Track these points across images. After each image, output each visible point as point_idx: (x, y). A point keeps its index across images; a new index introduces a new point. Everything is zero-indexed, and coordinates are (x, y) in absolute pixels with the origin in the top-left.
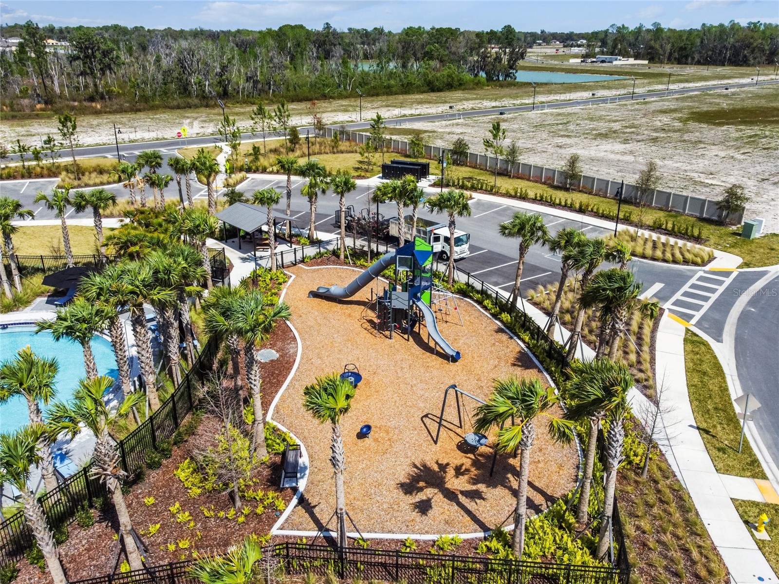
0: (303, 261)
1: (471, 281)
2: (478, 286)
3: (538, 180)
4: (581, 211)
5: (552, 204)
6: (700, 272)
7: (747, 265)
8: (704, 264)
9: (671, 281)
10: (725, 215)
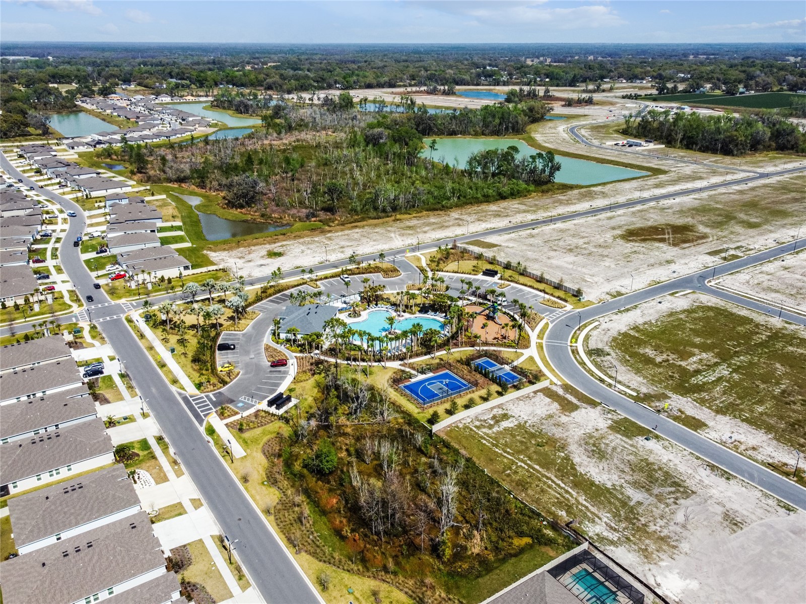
0: (468, 305)
2: (507, 312)
3: (533, 278)
5: (534, 288)
6: (560, 310)
7: (573, 309)
8: (562, 308)
9: (551, 312)
10: (578, 294)
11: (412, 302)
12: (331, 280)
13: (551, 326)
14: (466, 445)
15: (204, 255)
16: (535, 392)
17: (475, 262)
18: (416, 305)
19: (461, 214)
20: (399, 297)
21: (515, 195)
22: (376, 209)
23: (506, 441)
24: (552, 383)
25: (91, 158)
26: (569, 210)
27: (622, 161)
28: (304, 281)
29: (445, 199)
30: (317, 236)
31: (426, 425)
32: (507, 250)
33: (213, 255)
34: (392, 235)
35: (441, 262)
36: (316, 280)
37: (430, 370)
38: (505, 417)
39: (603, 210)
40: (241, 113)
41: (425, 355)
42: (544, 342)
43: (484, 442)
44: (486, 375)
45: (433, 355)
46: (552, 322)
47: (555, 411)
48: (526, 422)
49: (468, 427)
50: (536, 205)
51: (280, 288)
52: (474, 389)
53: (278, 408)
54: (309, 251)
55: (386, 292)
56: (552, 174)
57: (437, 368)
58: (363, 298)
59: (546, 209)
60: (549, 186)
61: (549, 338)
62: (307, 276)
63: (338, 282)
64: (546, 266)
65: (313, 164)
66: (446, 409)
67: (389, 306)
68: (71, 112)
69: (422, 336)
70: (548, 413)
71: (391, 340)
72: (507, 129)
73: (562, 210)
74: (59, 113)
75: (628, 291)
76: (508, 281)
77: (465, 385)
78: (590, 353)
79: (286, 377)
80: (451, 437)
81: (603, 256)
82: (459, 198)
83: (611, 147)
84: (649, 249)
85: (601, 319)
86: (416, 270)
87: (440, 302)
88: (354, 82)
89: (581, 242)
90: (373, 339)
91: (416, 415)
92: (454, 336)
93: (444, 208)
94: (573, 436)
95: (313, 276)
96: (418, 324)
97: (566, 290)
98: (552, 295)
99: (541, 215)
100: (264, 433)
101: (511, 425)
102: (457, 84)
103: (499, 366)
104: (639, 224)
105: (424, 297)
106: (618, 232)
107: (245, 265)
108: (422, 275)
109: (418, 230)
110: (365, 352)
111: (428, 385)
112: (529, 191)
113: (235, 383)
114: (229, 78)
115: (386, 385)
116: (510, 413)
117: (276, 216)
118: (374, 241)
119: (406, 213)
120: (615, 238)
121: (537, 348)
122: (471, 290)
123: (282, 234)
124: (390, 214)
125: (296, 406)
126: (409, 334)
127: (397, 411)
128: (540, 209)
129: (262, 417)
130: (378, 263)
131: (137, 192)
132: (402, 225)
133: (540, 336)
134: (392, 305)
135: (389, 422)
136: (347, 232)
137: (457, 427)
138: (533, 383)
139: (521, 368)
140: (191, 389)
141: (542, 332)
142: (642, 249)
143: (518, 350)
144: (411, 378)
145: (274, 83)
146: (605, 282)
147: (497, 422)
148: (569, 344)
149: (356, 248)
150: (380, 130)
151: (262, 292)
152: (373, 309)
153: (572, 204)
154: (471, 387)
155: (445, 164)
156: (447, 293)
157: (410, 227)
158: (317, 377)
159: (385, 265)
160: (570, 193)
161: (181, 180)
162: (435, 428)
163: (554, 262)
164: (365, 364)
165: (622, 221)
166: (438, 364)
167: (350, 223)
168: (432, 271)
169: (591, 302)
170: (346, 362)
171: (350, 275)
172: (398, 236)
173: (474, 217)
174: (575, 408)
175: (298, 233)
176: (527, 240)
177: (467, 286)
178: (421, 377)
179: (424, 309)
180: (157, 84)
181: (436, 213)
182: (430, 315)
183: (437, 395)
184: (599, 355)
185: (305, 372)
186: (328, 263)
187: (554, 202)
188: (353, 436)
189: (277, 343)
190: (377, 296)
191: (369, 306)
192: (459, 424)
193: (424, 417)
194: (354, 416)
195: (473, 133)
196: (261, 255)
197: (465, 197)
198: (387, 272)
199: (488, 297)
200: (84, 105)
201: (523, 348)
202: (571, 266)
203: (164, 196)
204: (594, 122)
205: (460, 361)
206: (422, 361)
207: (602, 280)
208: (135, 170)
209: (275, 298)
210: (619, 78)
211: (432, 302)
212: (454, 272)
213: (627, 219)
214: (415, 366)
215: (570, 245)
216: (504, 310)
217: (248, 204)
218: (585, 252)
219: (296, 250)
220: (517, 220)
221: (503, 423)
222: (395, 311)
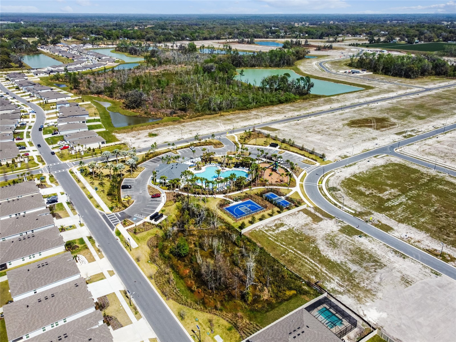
0: (261, 163)
2: (283, 167)
4: (302, 155)
5: (298, 153)
6: (313, 166)
7: (320, 165)
8: (314, 164)
9: (308, 167)
10: (323, 157)
11: (230, 162)
12: (184, 149)
13: (307, 174)
14: (260, 240)
15: (113, 136)
16: (299, 211)
17: (265, 139)
18: (232, 163)
19: (258, 112)
20: (223, 159)
21: (288, 101)
22: (210, 109)
23: (282, 238)
24: (308, 206)
25: (47, 80)
26: (318, 109)
27: (348, 81)
28: (170, 150)
29: (249, 103)
30: (176, 124)
31: (239, 230)
32: (283, 132)
33: (118, 136)
34: (219, 124)
35: (246, 139)
36: (176, 150)
37: (240, 199)
38: (282, 225)
39: (337, 109)
40: (133, 54)
41: (238, 191)
42: (304, 183)
43: (270, 239)
44: (271, 202)
45: (242, 191)
46: (308, 172)
47: (309, 221)
48: (293, 228)
49: (261, 231)
50: (300, 107)
51: (156, 154)
52: (265, 209)
53: (156, 220)
54: (172, 133)
55: (216, 156)
56: (309, 89)
57: (244, 198)
58: (202, 160)
59: (305, 108)
60: (307, 96)
61: (307, 181)
62: (171, 147)
63: (188, 150)
64: (305, 141)
65: (174, 83)
66: (249, 221)
67: (217, 164)
68: (35, 54)
69: (235, 180)
70: (306, 222)
71: (219, 182)
72: (284, 63)
74: (28, 54)
75: (351, 155)
76: (284, 149)
77: (260, 208)
78: (330, 189)
79: (160, 203)
80: (252, 236)
81: (337, 135)
82: (256, 103)
83: (342, 74)
84: (362, 131)
85: (335, 171)
86: (232, 144)
87: (246, 161)
88: (197, 37)
89: (325, 127)
90: (208, 182)
91: (232, 225)
92: (254, 181)
93: (248, 109)
94: (319, 235)
95: (175, 147)
96: (234, 174)
97: (316, 155)
98: (308, 157)
99: (303, 112)
100: (148, 234)
101: (285, 229)
102: (255, 38)
103: (279, 197)
104: (358, 117)
105: (237, 159)
106: (346, 122)
107: (136, 141)
108: (236, 147)
109: (234, 121)
110: (204, 189)
111: (239, 207)
112: (296, 99)
113: (132, 207)
114: (125, 34)
115: (216, 207)
116: (284, 223)
117: (153, 113)
118: (209, 127)
119: (226, 112)
120: (344, 125)
121: (300, 187)
122: (263, 155)
123: (156, 124)
124: (217, 112)
125: (166, 220)
126: (228, 179)
127: (222, 222)
128: (302, 109)
129: (147, 226)
130: (211, 140)
131: (74, 100)
132: (224, 118)
133: (302, 180)
134: (219, 163)
135: (217, 228)
136: (193, 122)
137: (255, 230)
138: (297, 206)
139: (291, 198)
140: (107, 211)
141: (303, 178)
142: (359, 131)
143: (289, 188)
144: (229, 204)
145: (151, 37)
146: (338, 150)
147: (277, 228)
148: (318, 184)
149: (198, 132)
150: (211, 64)
151: (146, 156)
152: (208, 165)
153: (320, 106)
154: (263, 209)
156: (250, 156)
157: (229, 120)
158: (177, 203)
159: (214, 141)
160: (319, 100)
161: (99, 93)
162: (243, 231)
163: (310, 139)
164: (204, 196)
165: (348, 115)
166: (245, 196)
167: (195, 117)
168: (241, 144)
169: (330, 161)
170: (193, 195)
171: (195, 146)
172: (222, 125)
173: (265, 114)
174: (321, 220)
175: (165, 123)
176: (295, 127)
177: (261, 153)
178: (235, 203)
179: (237, 166)
180: (84, 38)
181: (244, 111)
182: (240, 169)
183: (244, 213)
184: (334, 191)
185: (170, 201)
186: (183, 140)
187: (310, 105)
188: (197, 236)
189: (155, 184)
190: (210, 158)
191: (206, 164)
193: (237, 225)
194: (198, 225)
195: (264, 66)
196: (145, 135)
197: (260, 102)
198: (216, 145)
199: (273, 159)
200: (42, 50)
201: (292, 187)
202: (319, 141)
203: (90, 102)
204: (333, 59)
205: (257, 194)
206: (236, 194)
207: (336, 149)
208: (73, 87)
209: (153, 160)
210: (347, 34)
211: (241, 162)
212: (253, 145)
213: (350, 114)
214: (232, 197)
215: (318, 129)
216: (281, 166)
217: (137, 106)
218: (327, 133)
219: (164, 133)
220: (289, 115)
221: (281, 228)
222: (221, 167)
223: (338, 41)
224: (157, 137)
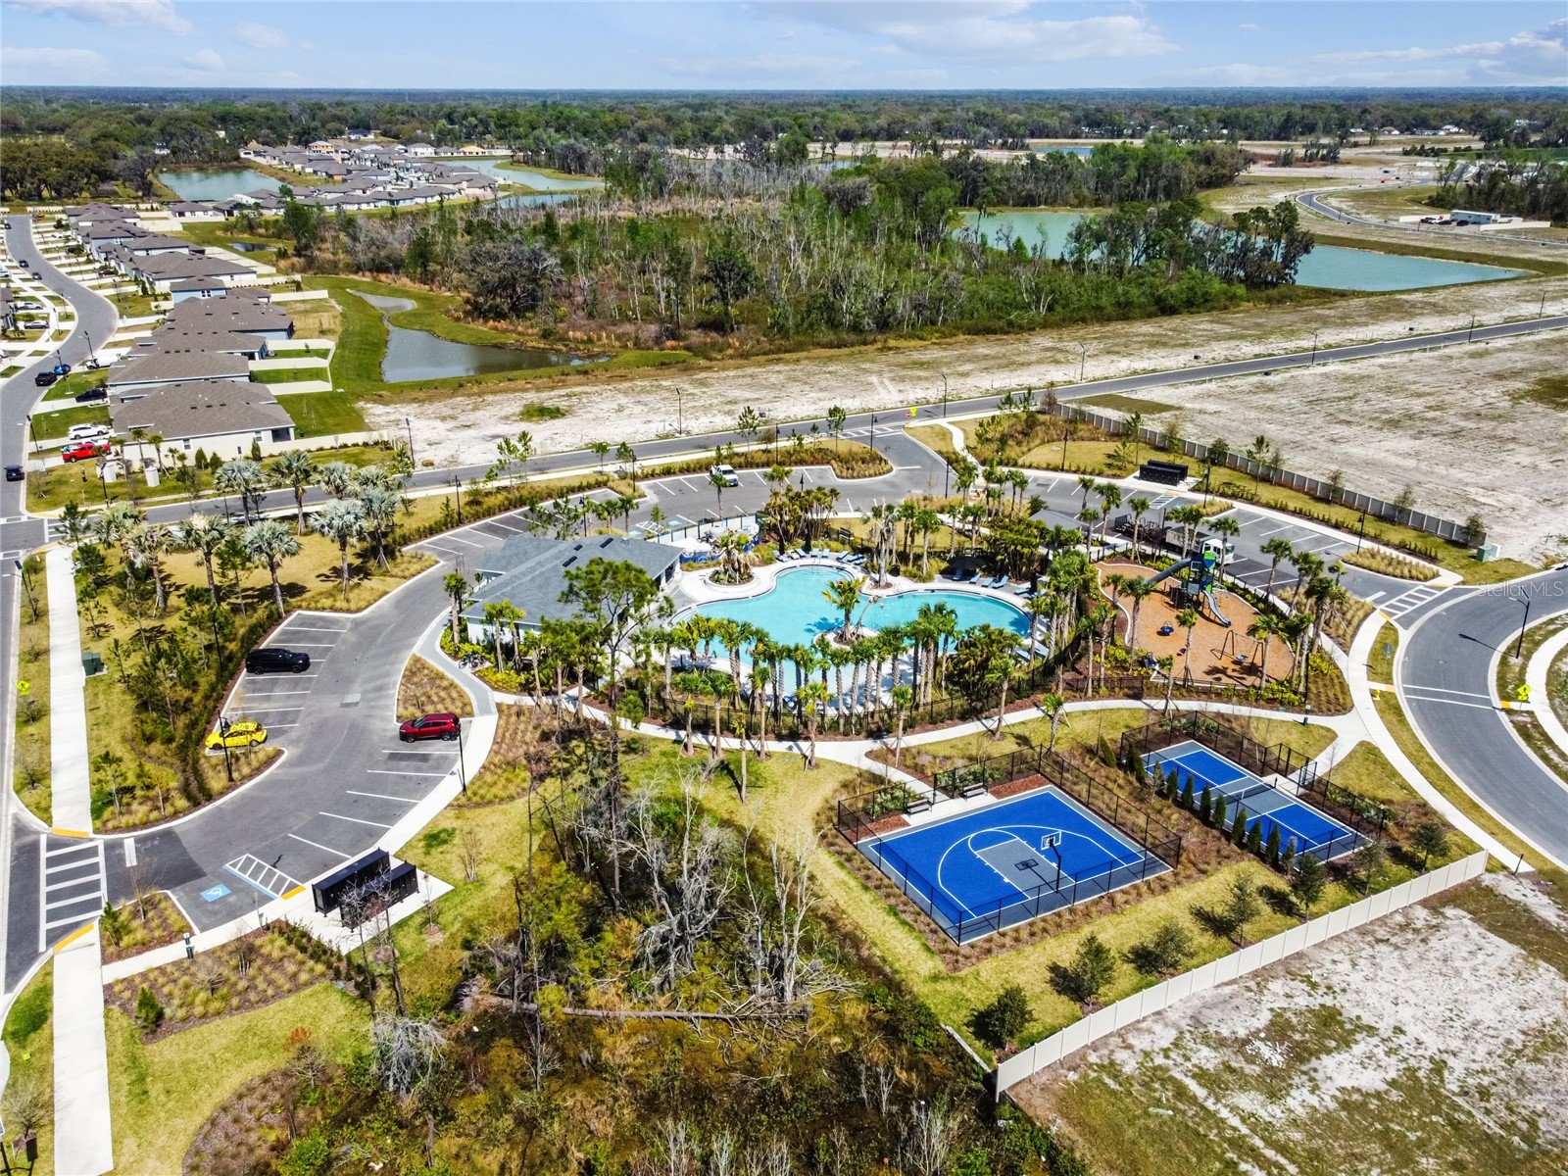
0: (1102, 559)
1: (1237, 581)
2: (1241, 585)
3: (1300, 490)
4: (1337, 526)
5: (1310, 518)
6: (1421, 586)
7: (1463, 583)
8: (1426, 579)
9: (1393, 591)
10: (1469, 539)
11: (921, 543)
12: (681, 477)
13: (1405, 636)
15: (354, 410)
16: (1436, 904)
17: (1112, 446)
18: (939, 555)
19: (1060, 339)
20: (880, 524)
21: (1198, 306)
22: (834, 324)
24: (1494, 867)
25: (212, 232)
26: (1353, 337)
27: (1453, 248)
28: (600, 479)
29: (1016, 308)
30: (669, 377)
31: (972, 1047)
32: (1199, 418)
33: (375, 412)
34: (874, 379)
35: (1011, 442)
36: (635, 477)
37: (982, 780)
38: (1331, 1028)
39: (1450, 338)
40: (570, 172)
41: (965, 716)
42: (1398, 688)
44: (1207, 815)
45: (992, 724)
46: (1407, 622)
48: (1439, 1067)
49: (1160, 1075)
50: (1259, 325)
51: (525, 493)
52: (1166, 872)
53: (352, 920)
54: (638, 409)
55: (841, 514)
56: (1289, 260)
57: (1010, 776)
58: (767, 530)
59: (1291, 334)
60: (1284, 289)
61: (1415, 676)
62: (611, 468)
63: (699, 483)
64: (1332, 460)
66: (1054, 968)
67: (845, 552)
69: (951, 651)
70: (1532, 1018)
71: (839, 659)
72: (1152, 194)
73: (1329, 337)
74: (200, 169)
76: (1223, 495)
77: (1129, 856)
79: (437, 781)
80: (1091, 1132)
81: (1503, 440)
82: (1050, 308)
83: (1415, 227)
86: (935, 461)
87: (1013, 542)
88: (815, 128)
89: (1417, 405)
90: (773, 655)
91: (921, 989)
92: (1069, 656)
93: (1013, 328)
95: (628, 467)
97: (1423, 525)
98: (1375, 539)
99: (1278, 346)
100: (238, 1048)
101: (1371, 1080)
102: (1032, 136)
103: (1250, 779)
105: (961, 532)
106: (1519, 385)
107: (451, 435)
108: (954, 472)
109: (945, 370)
110: (745, 698)
111: (979, 843)
112: (1233, 298)
113: (243, 796)
114: (561, 121)
115: (811, 838)
116: (1350, 1011)
117: (579, 335)
118: (821, 390)
119: (912, 337)
120: (1516, 397)
121: (1381, 712)
122: (1111, 515)
123: (579, 372)
124: (870, 337)
126: (907, 642)
127: (844, 961)
128: (1272, 333)
130: (824, 440)
131: (267, 286)
132: (902, 359)
133: (1379, 663)
134: (855, 550)
135: (802, 1017)
136: (749, 371)
137: (1112, 1068)
138: (1418, 867)
139: (1345, 792)
140: (72, 815)
141: (1384, 647)
143: (1312, 719)
144: (906, 810)
146: (1543, 508)
147: (1300, 1055)
148: (1497, 703)
149: (770, 405)
150: (859, 180)
151: (470, 503)
152: (795, 559)
153: (1357, 324)
154: (1151, 867)
155: (1013, 240)
156: (1034, 519)
157: (921, 365)
158: (552, 785)
159: (843, 442)
160: (1344, 303)
161: (379, 267)
162: (1014, 1072)
163: (1355, 450)
164: (733, 743)
165: (1519, 360)
166: (1013, 758)
167: (765, 354)
168: (983, 463)
169: (1518, 564)
170: (671, 735)
171: (740, 467)
172: (887, 382)
173: (1093, 347)
175: (622, 372)
176: (1255, 398)
177: (1103, 502)
178: (947, 809)
179: (959, 567)
180: (419, 132)
181: (992, 337)
182: (981, 586)
183: (1018, 896)
185: (512, 765)
186: (683, 436)
187: (1307, 321)
188: (632, 1084)
189: (455, 655)
190: (811, 524)
191: (782, 551)
192: (1121, 1056)
193: (957, 1001)
194: (656, 980)
195: (1076, 201)
196: (503, 413)
197: (1066, 306)
198: (847, 463)
199: (1171, 538)
200: (259, 160)
201: (1329, 713)
202: (1411, 463)
203: (323, 294)
204: (1352, 188)
205: (1096, 752)
206: (951, 743)
207: (1527, 503)
208: (290, 251)
209: (501, 521)
210: (1383, 126)
211: (985, 546)
212: (1048, 468)
213: (1527, 356)
214: (924, 760)
215: (1385, 411)
216: (1229, 579)
217: (518, 310)
218: (1439, 428)
219: (602, 406)
220: (1215, 354)
221: (1328, 1064)
222: (866, 569)
223: (1356, 145)
224: (558, 424)
